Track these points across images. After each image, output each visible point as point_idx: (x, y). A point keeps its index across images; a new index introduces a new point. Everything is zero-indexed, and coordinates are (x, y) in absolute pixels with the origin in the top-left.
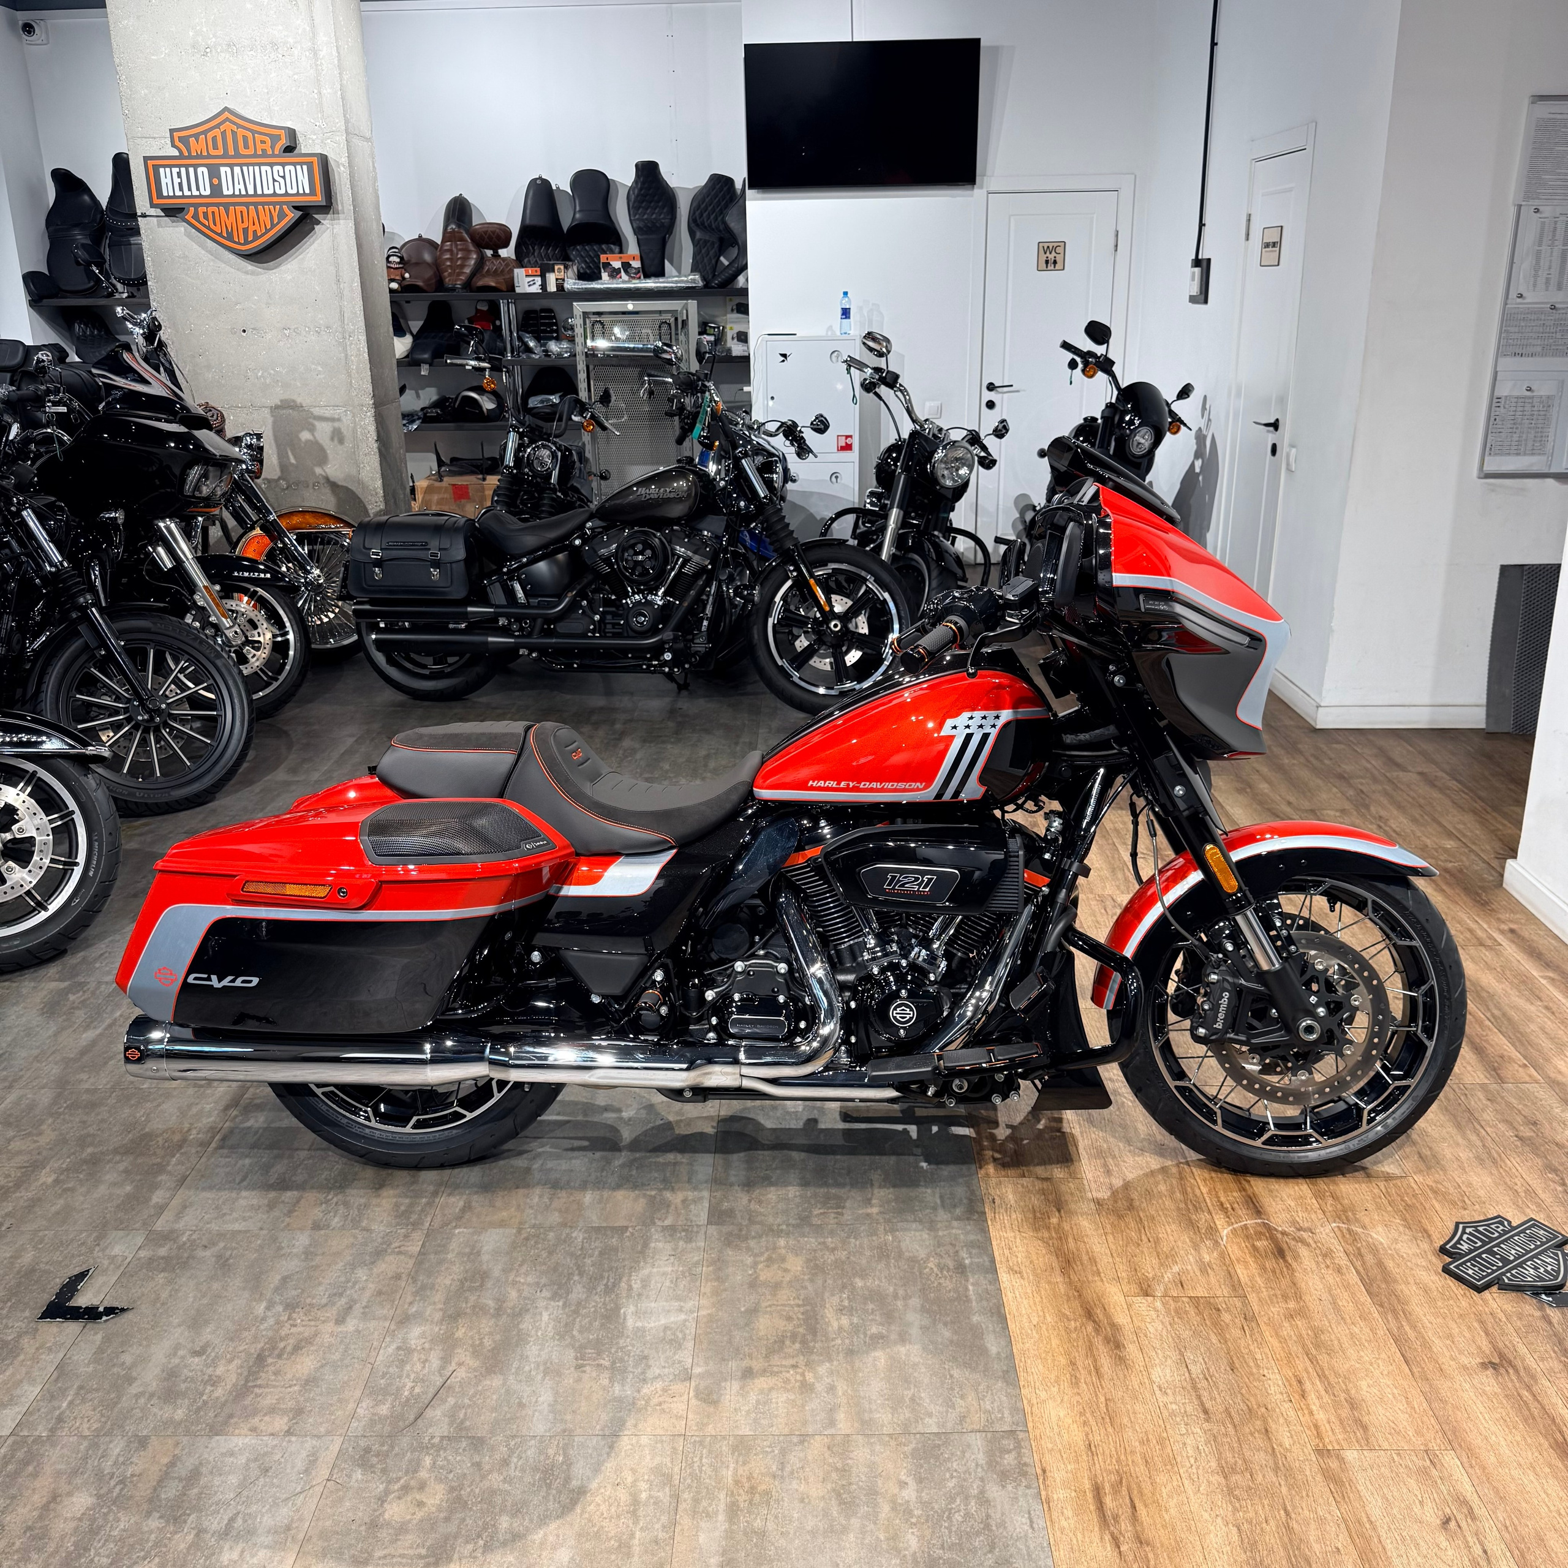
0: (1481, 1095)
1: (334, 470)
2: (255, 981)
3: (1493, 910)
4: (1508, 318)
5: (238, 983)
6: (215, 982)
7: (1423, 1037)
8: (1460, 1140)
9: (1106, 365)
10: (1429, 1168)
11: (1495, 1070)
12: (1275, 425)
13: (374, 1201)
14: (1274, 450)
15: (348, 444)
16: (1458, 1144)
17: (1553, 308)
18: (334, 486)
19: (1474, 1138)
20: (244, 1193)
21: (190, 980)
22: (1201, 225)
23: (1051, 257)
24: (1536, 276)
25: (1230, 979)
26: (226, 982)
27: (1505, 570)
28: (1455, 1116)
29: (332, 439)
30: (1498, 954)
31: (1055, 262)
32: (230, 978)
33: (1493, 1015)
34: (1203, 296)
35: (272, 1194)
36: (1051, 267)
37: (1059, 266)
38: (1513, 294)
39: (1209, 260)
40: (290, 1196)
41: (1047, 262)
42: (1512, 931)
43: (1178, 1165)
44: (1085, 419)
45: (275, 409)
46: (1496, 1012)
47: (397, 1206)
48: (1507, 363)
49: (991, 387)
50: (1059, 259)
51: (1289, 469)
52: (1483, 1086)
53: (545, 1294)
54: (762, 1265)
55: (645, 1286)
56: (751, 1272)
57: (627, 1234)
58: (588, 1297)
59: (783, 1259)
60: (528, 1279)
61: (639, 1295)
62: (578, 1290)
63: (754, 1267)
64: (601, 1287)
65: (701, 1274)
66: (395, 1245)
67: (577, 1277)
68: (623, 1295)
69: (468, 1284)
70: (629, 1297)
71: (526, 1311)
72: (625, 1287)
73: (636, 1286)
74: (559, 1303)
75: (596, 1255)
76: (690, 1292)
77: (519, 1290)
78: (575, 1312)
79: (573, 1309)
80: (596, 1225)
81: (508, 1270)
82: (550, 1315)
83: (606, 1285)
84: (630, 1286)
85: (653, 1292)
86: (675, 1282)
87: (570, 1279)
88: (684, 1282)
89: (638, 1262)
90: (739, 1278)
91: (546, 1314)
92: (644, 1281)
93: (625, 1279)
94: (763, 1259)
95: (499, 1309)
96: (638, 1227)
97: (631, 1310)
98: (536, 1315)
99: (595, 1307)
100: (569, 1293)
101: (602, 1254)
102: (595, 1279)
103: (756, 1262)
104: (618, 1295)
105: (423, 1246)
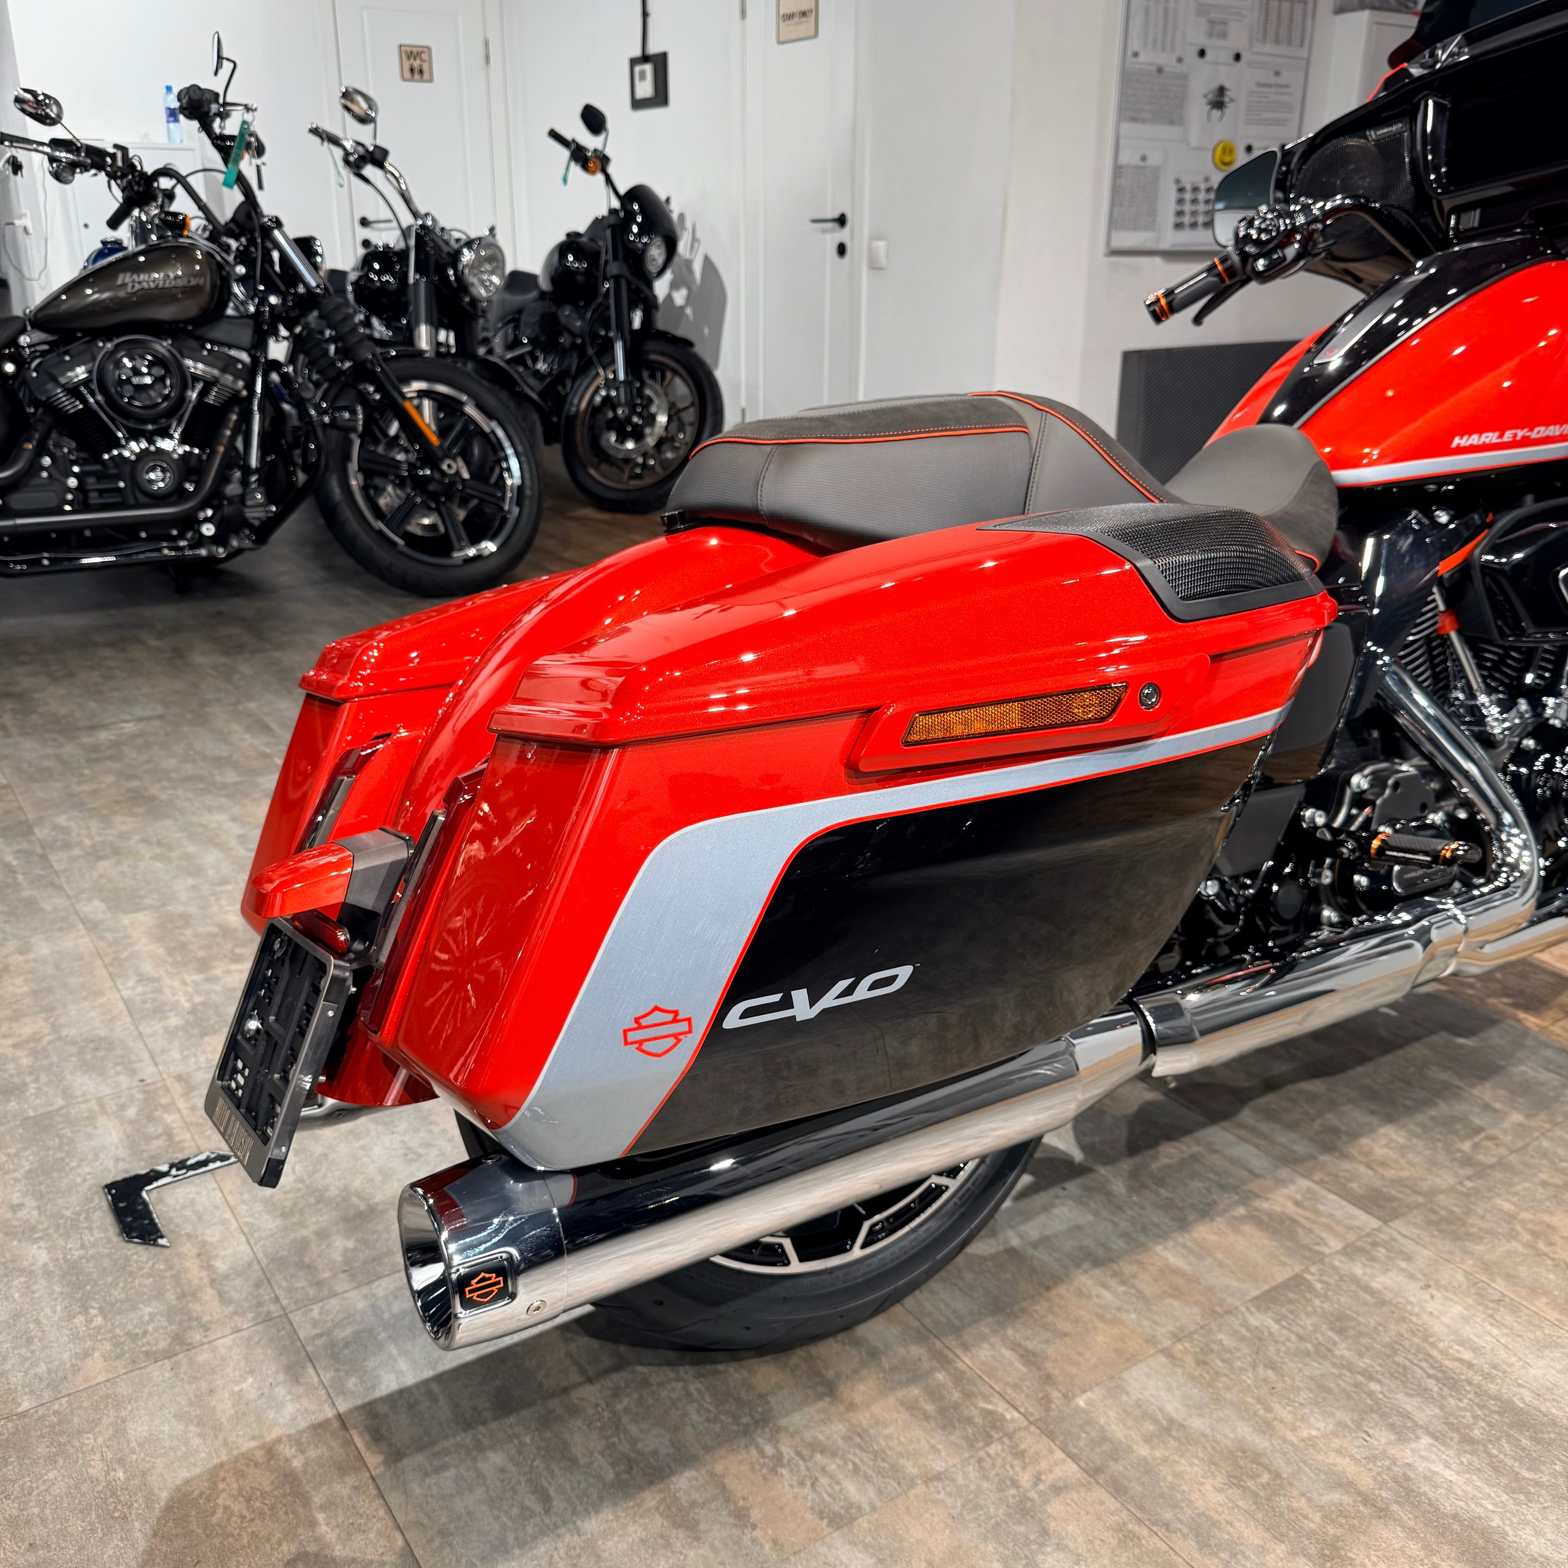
2: (904, 973)
4: (1128, 78)
5: (862, 992)
6: (802, 1007)
9: (601, 163)
12: (842, 221)
13: (862, 1418)
14: (842, 250)
17: (1160, 70)
20: (592, 1525)
21: (733, 1020)
22: (645, 14)
23: (416, 64)
24: (1146, 34)
26: (829, 1000)
27: (1127, 357)
31: (421, 72)
32: (843, 984)
34: (661, 97)
35: (650, 1498)
36: (417, 76)
37: (426, 76)
38: (1129, 53)
39: (664, 56)
40: (684, 1483)
41: (412, 70)
44: (568, 235)
47: (912, 1407)
48: (1127, 128)
49: (364, 222)
50: (425, 67)
51: (874, 267)
53: (1382, 1437)
54: (1541, 1246)
55: (1476, 1350)
56: (1549, 1262)
57: (1318, 1286)
58: (1442, 1408)
59: (1549, 1226)
60: (1317, 1426)
61: (1495, 1367)
62: (1409, 1404)
63: (1540, 1254)
64: (1431, 1383)
65: (1504, 1295)
66: (1025, 1479)
67: (1374, 1387)
68: (1477, 1379)
69: (1251, 1484)
70: (1488, 1376)
71: (1407, 1478)
72: (1456, 1365)
73: (1467, 1355)
74: (1426, 1440)
75: (1336, 1338)
76: (1541, 1328)
77: (1339, 1452)
78: (1468, 1440)
79: (1456, 1437)
80: (1255, 1293)
81: (1266, 1428)
82: (1447, 1465)
83: (1429, 1376)
84: (1460, 1360)
85: (1502, 1354)
86: (1499, 1324)
87: (1371, 1394)
88: (1509, 1319)
89: (1403, 1319)
90: (1552, 1276)
91: (1439, 1468)
92: (1462, 1344)
93: (1435, 1353)
94: (1527, 1237)
95: (1366, 1500)
96: (1313, 1269)
97: (1528, 1397)
98: (1430, 1478)
99: (1475, 1417)
100: (1407, 1416)
101: (1341, 1332)
102: (1401, 1375)
103: (1530, 1246)
104: (1470, 1383)
105: (1074, 1458)
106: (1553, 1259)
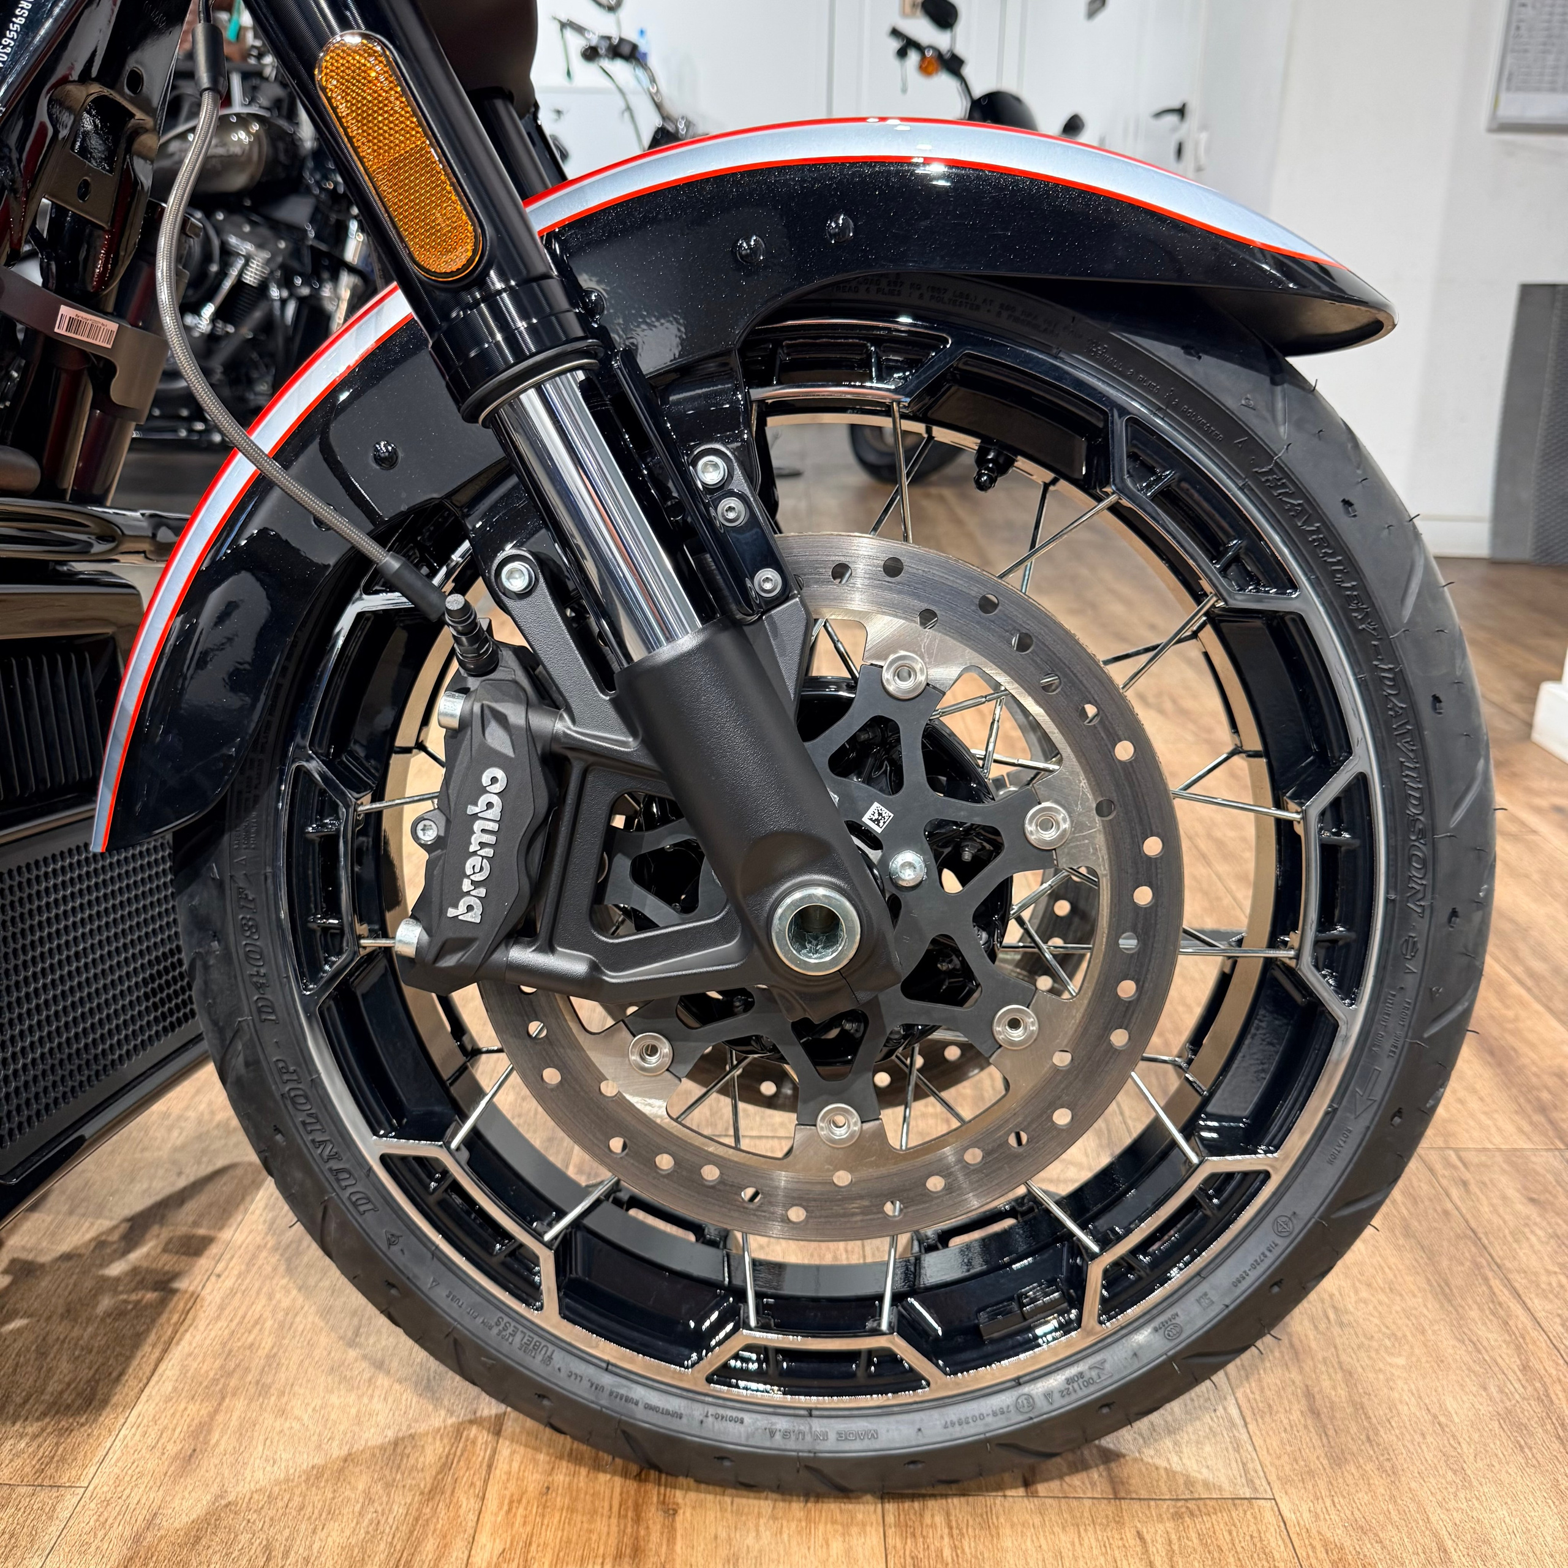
0: (1509, 1186)
3: (1514, 775)
7: (1322, 985)
8: (1447, 1343)
9: (952, 64)
10: (1338, 1460)
11: (1543, 1109)
12: (1181, 112)
14: (1179, 151)
16: (1440, 1361)
19: (1490, 1335)
25: (516, 714)
27: (1528, 292)
28: (1432, 1256)
30: (1533, 849)
33: (1531, 973)
42: (1558, 809)
43: (458, 1431)
46: (1538, 966)
52: (1514, 1159)
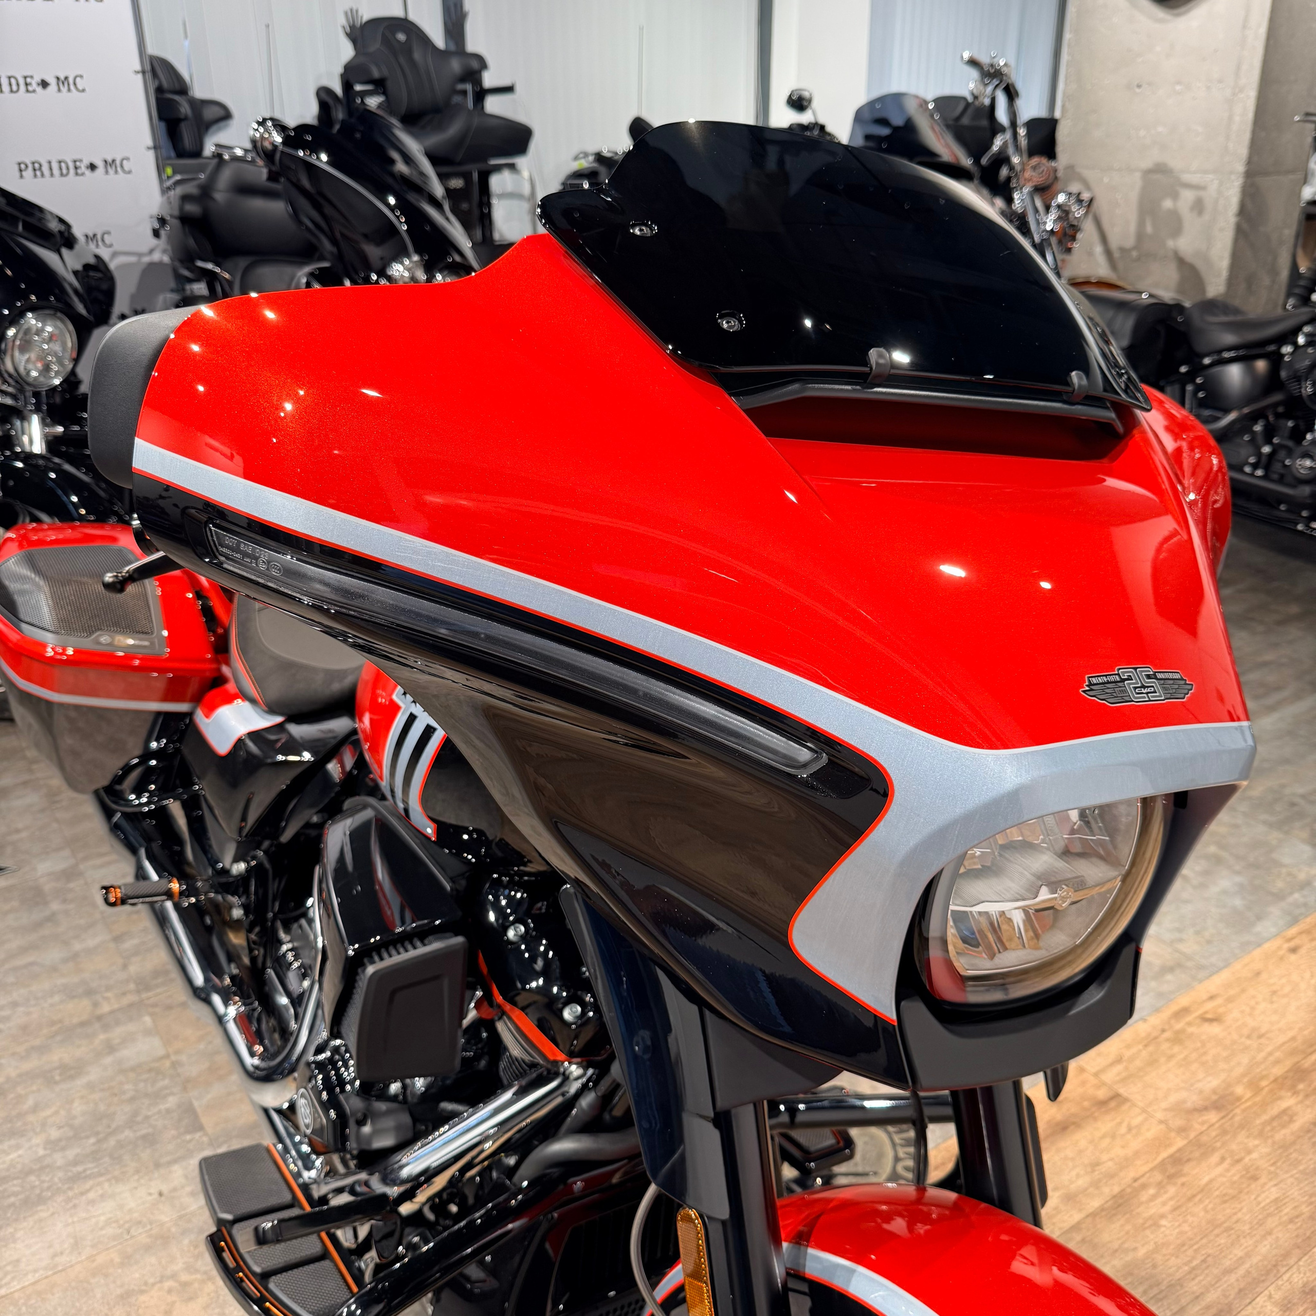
1: (1185, 244)
15: (1206, 217)
18: (1181, 262)
29: (1192, 209)
45: (1148, 172)
53: (54, 1134)
54: (168, 1284)
55: (92, 1202)
56: (151, 1281)
57: (188, 1137)
58: (59, 1168)
59: (190, 1299)
60: (78, 1108)
61: (75, 1206)
62: (71, 1153)
63: (162, 1279)
64: (80, 1168)
65: (132, 1237)
66: (109, 994)
67: (92, 1140)
68: (70, 1194)
69: (58, 1071)
70: (69, 1200)
71: (22, 1136)
72: (87, 1186)
73: (91, 1195)
74: (41, 1152)
75: (139, 1134)
76: (93, 1246)
77: (56, 1113)
78: (30, 1172)
79: (35, 1167)
80: (196, 1104)
81: (91, 1087)
82: (20, 1156)
83: (85, 1171)
84: (88, 1191)
85: (84, 1215)
86: (108, 1223)
87: (88, 1137)
88: (109, 1231)
89: (137, 1171)
90: (137, 1275)
91: (20, 1152)
92: (102, 1196)
93: (101, 1179)
94: (184, 1277)
95: (20, 1115)
96: (205, 1139)
97: (43, 1215)
98: (18, 1147)
99: (43, 1182)
100: (63, 1149)
101: (144, 1137)
102: (95, 1156)
103: (173, 1276)
104: (70, 1189)
105: (112, 1012)
106: (153, 1285)
